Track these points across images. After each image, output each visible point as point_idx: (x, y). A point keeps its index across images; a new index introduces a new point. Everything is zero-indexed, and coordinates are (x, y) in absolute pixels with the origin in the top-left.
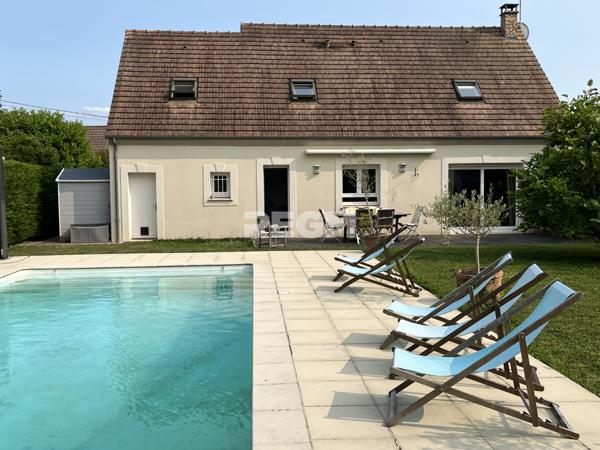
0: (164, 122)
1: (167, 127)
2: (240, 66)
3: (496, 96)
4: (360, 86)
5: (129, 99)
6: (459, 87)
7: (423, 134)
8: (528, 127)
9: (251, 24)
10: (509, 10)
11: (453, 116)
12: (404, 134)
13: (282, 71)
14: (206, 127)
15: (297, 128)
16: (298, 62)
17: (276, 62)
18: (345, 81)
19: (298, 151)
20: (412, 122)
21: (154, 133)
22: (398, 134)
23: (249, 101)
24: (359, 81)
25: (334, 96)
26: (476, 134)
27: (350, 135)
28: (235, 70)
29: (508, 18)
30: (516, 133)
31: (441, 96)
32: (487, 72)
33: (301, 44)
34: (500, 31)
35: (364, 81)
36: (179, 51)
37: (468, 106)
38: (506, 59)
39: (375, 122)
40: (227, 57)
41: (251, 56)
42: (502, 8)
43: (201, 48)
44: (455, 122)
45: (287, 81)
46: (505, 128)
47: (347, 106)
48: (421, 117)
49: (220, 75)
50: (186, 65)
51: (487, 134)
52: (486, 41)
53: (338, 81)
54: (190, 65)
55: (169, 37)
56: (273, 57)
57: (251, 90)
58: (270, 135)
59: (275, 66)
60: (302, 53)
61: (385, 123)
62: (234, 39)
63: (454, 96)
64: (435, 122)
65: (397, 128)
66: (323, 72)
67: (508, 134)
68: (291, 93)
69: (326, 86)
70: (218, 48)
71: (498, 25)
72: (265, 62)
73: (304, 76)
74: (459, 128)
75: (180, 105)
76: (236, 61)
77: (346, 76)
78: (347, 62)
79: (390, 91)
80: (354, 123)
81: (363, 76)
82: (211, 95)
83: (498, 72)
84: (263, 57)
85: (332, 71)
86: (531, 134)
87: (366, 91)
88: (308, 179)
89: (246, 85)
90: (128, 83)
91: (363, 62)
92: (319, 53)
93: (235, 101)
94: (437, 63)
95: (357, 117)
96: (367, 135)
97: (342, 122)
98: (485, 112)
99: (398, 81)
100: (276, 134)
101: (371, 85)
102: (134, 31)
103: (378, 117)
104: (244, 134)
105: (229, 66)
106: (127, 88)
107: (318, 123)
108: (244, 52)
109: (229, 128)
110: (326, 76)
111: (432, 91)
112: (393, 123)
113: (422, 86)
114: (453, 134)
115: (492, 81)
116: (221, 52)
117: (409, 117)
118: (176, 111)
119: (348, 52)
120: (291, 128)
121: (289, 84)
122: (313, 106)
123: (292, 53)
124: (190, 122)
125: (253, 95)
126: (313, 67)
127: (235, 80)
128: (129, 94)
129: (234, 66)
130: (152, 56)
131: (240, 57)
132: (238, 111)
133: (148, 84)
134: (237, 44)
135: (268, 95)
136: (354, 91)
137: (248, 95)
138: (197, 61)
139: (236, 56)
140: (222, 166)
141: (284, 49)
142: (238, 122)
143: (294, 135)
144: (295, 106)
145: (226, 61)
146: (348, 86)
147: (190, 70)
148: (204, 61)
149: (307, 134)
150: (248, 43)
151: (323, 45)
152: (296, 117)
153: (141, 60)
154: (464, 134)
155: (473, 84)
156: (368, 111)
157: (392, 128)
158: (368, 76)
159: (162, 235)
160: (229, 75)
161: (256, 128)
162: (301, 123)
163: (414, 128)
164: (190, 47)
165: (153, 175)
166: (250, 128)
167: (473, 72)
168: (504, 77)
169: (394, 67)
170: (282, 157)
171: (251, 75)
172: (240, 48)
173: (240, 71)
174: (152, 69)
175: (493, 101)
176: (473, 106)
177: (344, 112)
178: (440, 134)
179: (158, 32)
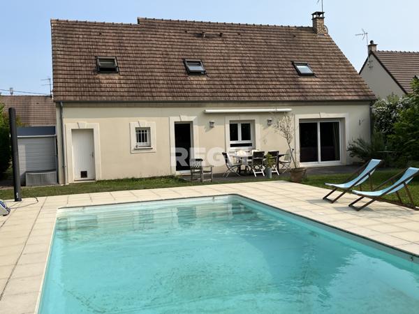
0: (97, 89)
1: (101, 94)
2: (145, 49)
3: (321, 73)
4: (233, 65)
5: (66, 72)
6: (298, 67)
7: (283, 99)
8: (346, 94)
9: (146, 19)
10: (318, 16)
11: (298, 86)
12: (271, 99)
13: (176, 53)
14: (131, 94)
15: (197, 94)
16: (186, 47)
17: (170, 46)
18: (222, 61)
19: (199, 110)
20: (274, 90)
21: (93, 98)
22: (267, 99)
23: (158, 74)
24: (231, 61)
25: (217, 72)
26: (316, 98)
27: (235, 99)
28: (143, 52)
29: (318, 21)
30: (340, 98)
31: (288, 72)
32: (312, 57)
33: (185, 34)
34: (313, 30)
35: (235, 61)
36: (97, 37)
37: (306, 79)
38: (321, 48)
39: (249, 90)
40: (133, 42)
41: (151, 42)
42: (313, 14)
43: (113, 34)
44: (301, 90)
45: (182, 60)
46: (333, 94)
47: (228, 79)
48: (278, 86)
49: (131, 55)
50: (104, 47)
51: (323, 98)
52: (306, 36)
53: (217, 61)
54: (108, 48)
55: (86, 26)
56: (167, 43)
57: (157, 66)
58: (179, 99)
59: (171, 50)
60: (187, 41)
61: (256, 90)
62: (136, 29)
63: (296, 72)
64: (288, 90)
65: (265, 94)
66: (205, 54)
67: (336, 98)
68: (187, 69)
69: (210, 64)
70: (125, 35)
71: (311, 26)
72: (162, 46)
73: (193, 57)
74: (304, 94)
75: (107, 77)
76: (142, 45)
77: (222, 58)
78: (220, 48)
79: (254, 68)
80: (235, 90)
81: (233, 58)
82: (129, 70)
83: (318, 57)
84: (160, 43)
85: (211, 54)
86: (350, 98)
87: (238, 68)
88: (206, 131)
89: (153, 63)
90: (63, 60)
91: (231, 48)
92: (199, 41)
93: (147, 74)
94: (279, 50)
95: (237, 87)
96: (247, 99)
97: (227, 90)
98: (318, 83)
99: (258, 62)
100: (183, 99)
101: (240, 65)
102: (58, 20)
103: (250, 86)
104: (161, 99)
105: (137, 48)
106: (62, 64)
107: (211, 90)
108: (145, 39)
109: (149, 94)
110: (208, 57)
111: (281, 69)
112: (262, 90)
113: (274, 65)
114: (302, 98)
115: (317, 63)
116: (128, 38)
117: (271, 87)
118: (105, 81)
119: (218, 41)
120: (193, 94)
121: (184, 62)
122: (205, 79)
123: (179, 40)
124: (118, 90)
125: (160, 70)
126: (198, 50)
127: (144, 59)
128: (65, 68)
129: (140, 48)
130: (76, 40)
131: (143, 42)
132: (152, 82)
133: (78, 61)
134: (139, 32)
135: (171, 71)
136: (230, 68)
137: (156, 70)
138: (112, 44)
139: (141, 42)
140: (144, 123)
141: (173, 37)
142: (154, 90)
143: (197, 99)
144: (192, 79)
145: (134, 45)
146: (225, 65)
147: (109, 51)
148: (117, 44)
149: (206, 99)
150: (147, 33)
151: (200, 35)
152: (194, 86)
153: (69, 43)
154: (309, 98)
155: (306, 65)
156: (243, 83)
157: (262, 94)
158: (237, 58)
159: (99, 177)
160: (138, 55)
161: (168, 94)
162: (199, 90)
163: (276, 94)
164: (105, 34)
165: (92, 130)
166: (164, 94)
167: (304, 57)
168: (323, 60)
169: (252, 52)
170: (188, 115)
171: (155, 56)
172: (142, 35)
173: (146, 52)
174: (78, 50)
175: (321, 76)
176: (309, 79)
177: (227, 83)
178: (294, 98)
179: (77, 22)
